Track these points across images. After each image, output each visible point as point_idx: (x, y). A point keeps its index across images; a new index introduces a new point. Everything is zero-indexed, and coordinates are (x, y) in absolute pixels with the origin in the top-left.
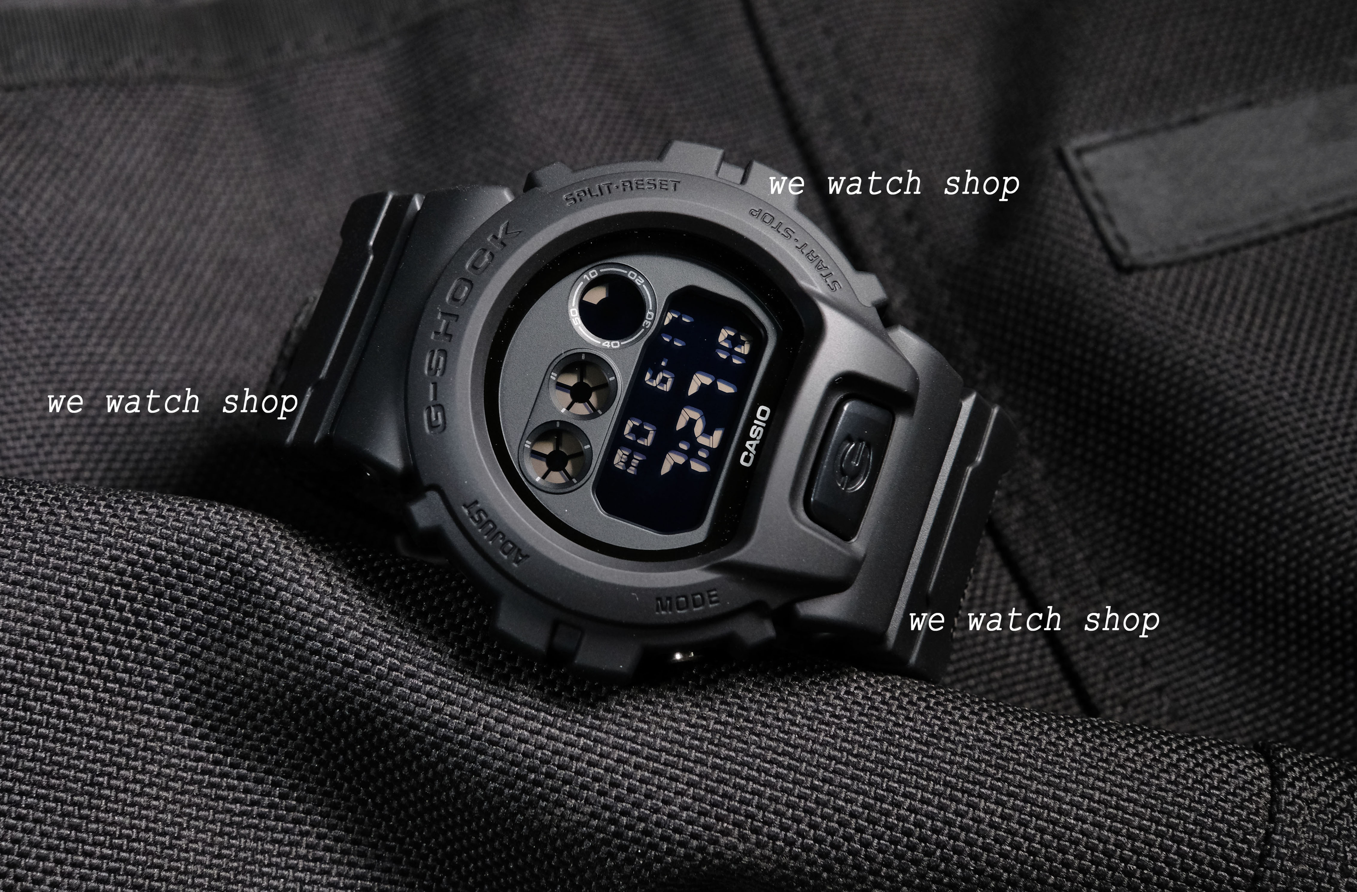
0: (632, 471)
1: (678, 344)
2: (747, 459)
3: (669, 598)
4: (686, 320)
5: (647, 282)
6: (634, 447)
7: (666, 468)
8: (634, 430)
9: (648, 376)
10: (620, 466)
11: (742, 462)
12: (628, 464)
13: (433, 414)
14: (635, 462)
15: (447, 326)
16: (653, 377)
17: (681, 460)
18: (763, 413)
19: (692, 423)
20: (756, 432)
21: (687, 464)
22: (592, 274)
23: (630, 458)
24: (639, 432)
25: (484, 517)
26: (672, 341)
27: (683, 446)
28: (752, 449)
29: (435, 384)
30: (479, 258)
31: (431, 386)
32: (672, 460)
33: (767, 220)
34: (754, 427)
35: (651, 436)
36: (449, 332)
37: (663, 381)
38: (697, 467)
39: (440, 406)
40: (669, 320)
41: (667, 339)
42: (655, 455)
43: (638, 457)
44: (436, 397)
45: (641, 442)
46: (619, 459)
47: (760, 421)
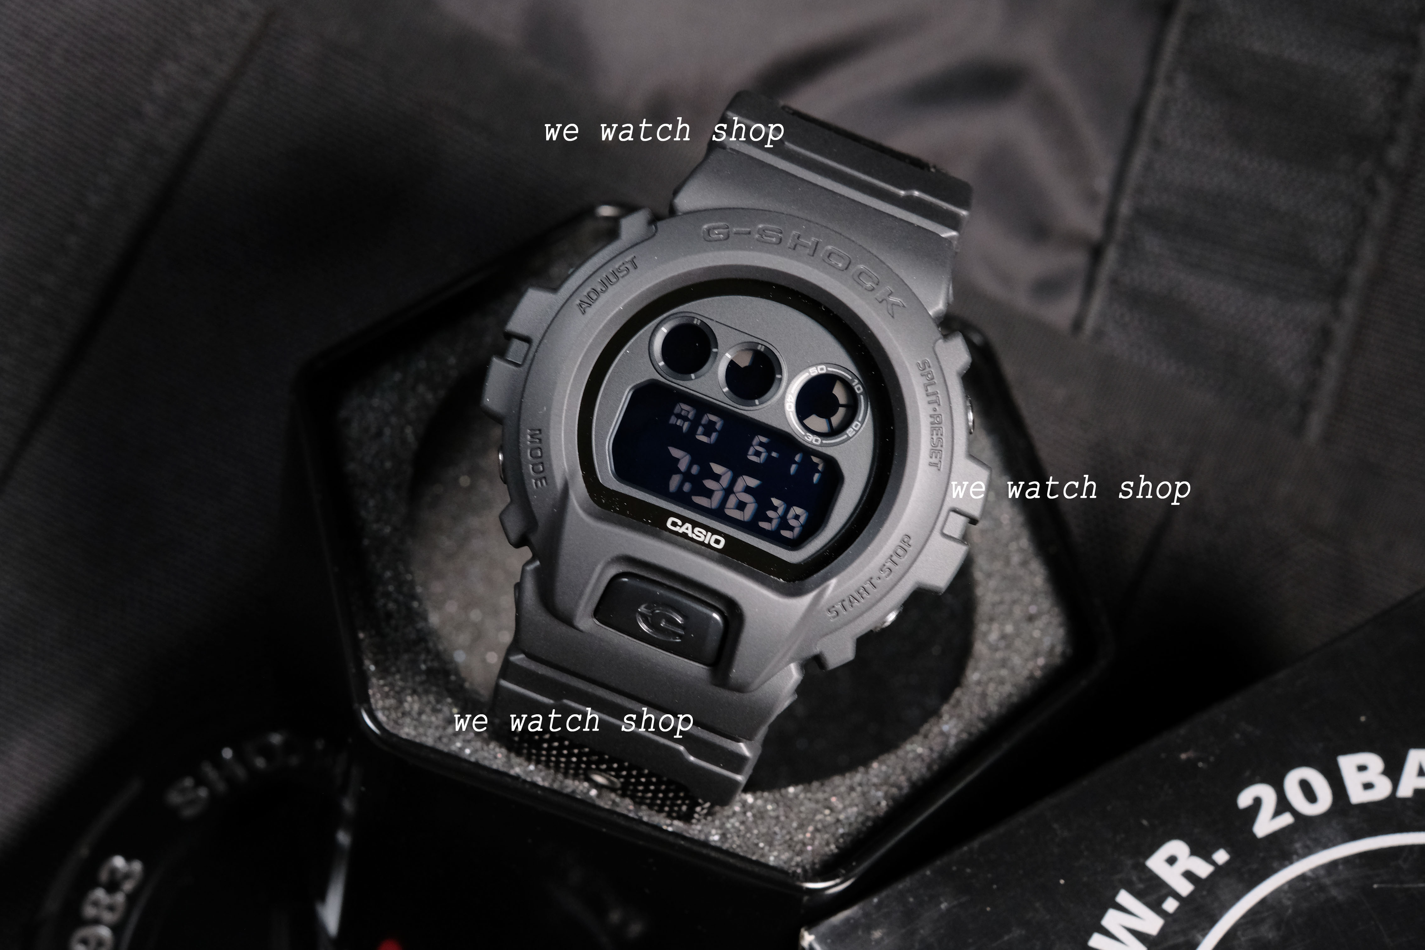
0: (673, 420)
1: (793, 468)
2: (674, 524)
3: (541, 442)
4: (816, 477)
5: (849, 438)
6: (695, 423)
7: (676, 452)
8: (712, 424)
9: (764, 440)
10: (677, 410)
11: (671, 519)
12: (679, 416)
13: (721, 230)
14: (679, 422)
15: (805, 246)
16: (761, 444)
17: (683, 466)
19: (717, 478)
20: (700, 535)
21: (678, 471)
22: (858, 388)
23: (685, 419)
24: (709, 429)
25: (621, 275)
26: (795, 462)
27: (695, 470)
28: (683, 530)
29: (749, 233)
30: (869, 278)
31: (749, 229)
32: (683, 458)
33: (900, 552)
34: (704, 532)
35: (704, 439)
36: (798, 248)
37: (758, 454)
38: (675, 482)
39: (728, 237)
40: (815, 460)
41: (798, 458)
42: (687, 443)
43: (686, 426)
44: (737, 233)
45: (700, 429)
46: (685, 408)
47: (710, 539)
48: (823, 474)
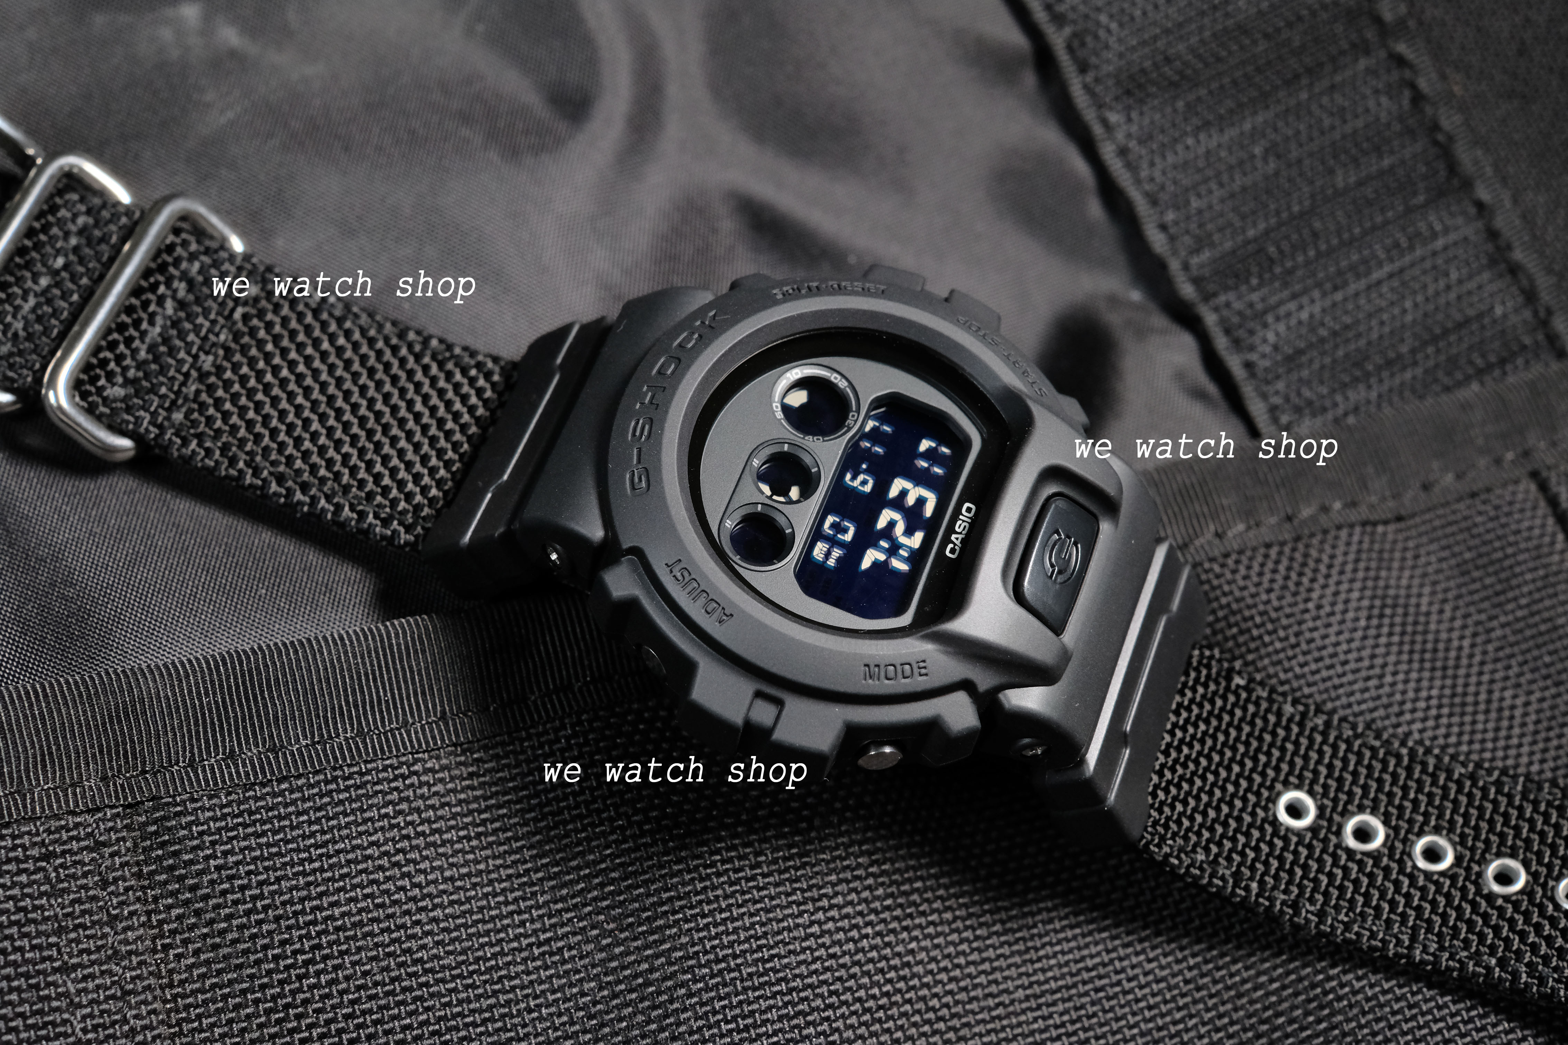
0: (831, 563)
1: (878, 450)
2: (953, 551)
3: (878, 666)
4: (887, 428)
5: (851, 386)
6: (834, 542)
7: (866, 564)
8: (833, 526)
9: (848, 476)
10: (821, 560)
11: (947, 553)
12: (828, 555)
13: (637, 477)
14: (835, 556)
15: (653, 397)
16: (854, 478)
17: (882, 557)
18: (969, 510)
19: (892, 524)
21: (886, 562)
22: (795, 375)
23: (830, 551)
24: (839, 528)
26: (872, 447)
27: (884, 544)
28: (958, 542)
29: (639, 449)
30: (687, 339)
31: (635, 451)
32: (871, 557)
33: (974, 329)
34: (959, 522)
35: (850, 533)
36: (654, 405)
37: (863, 483)
38: (898, 565)
40: (868, 428)
41: (864, 447)
42: (855, 551)
43: (837, 551)
44: (639, 461)
45: (840, 537)
46: (818, 552)
47: (965, 517)
48: (884, 419)
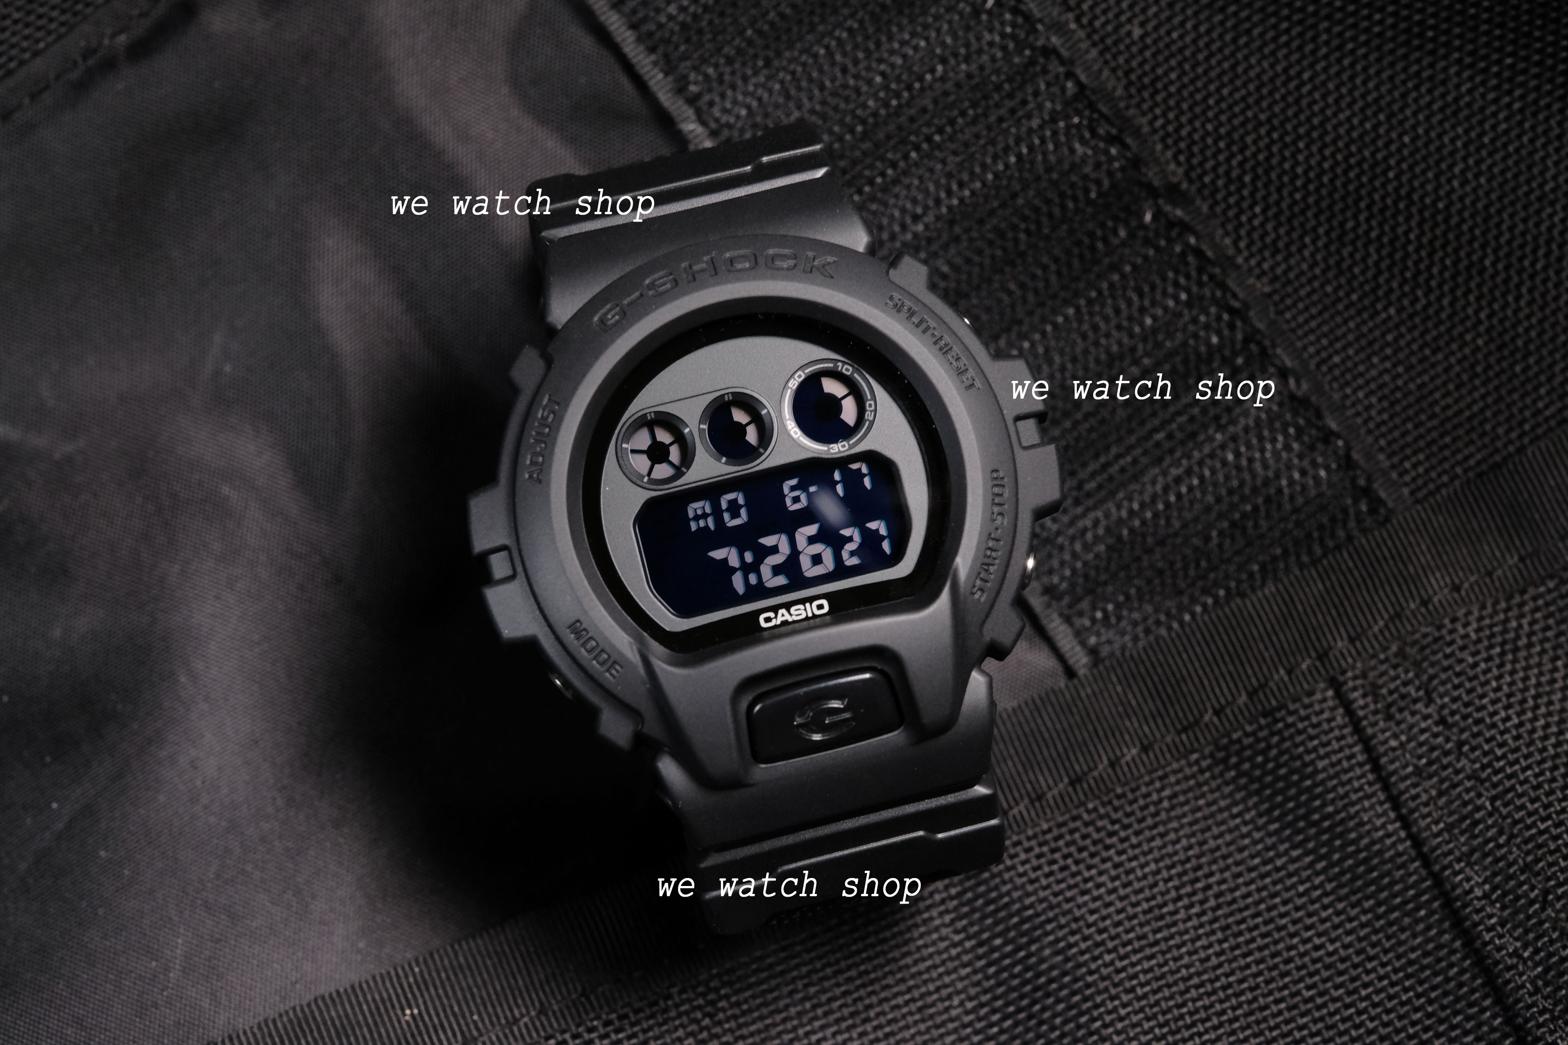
0: (693, 526)
1: (840, 489)
2: (768, 620)
3: (586, 631)
4: (867, 482)
5: (872, 423)
6: (717, 513)
7: (718, 554)
8: (733, 502)
9: (794, 482)
10: (691, 514)
11: (762, 618)
12: (697, 518)
13: (614, 312)
14: (702, 523)
15: (703, 271)
16: (793, 488)
17: (734, 562)
18: (820, 607)
19: (774, 550)
20: (799, 612)
21: (734, 570)
22: (847, 370)
23: (705, 516)
24: (734, 509)
26: (838, 482)
27: (749, 557)
28: (780, 619)
29: (642, 295)
30: (784, 257)
31: (639, 293)
32: (728, 555)
33: (997, 490)
34: (801, 607)
35: (737, 522)
36: (697, 276)
37: (796, 500)
38: (738, 582)
39: (623, 314)
40: (854, 466)
41: (837, 476)
42: (724, 536)
43: (710, 522)
44: (630, 304)
45: (726, 516)
46: (695, 507)
47: (811, 609)
48: (870, 474)
